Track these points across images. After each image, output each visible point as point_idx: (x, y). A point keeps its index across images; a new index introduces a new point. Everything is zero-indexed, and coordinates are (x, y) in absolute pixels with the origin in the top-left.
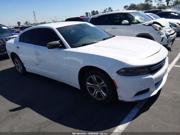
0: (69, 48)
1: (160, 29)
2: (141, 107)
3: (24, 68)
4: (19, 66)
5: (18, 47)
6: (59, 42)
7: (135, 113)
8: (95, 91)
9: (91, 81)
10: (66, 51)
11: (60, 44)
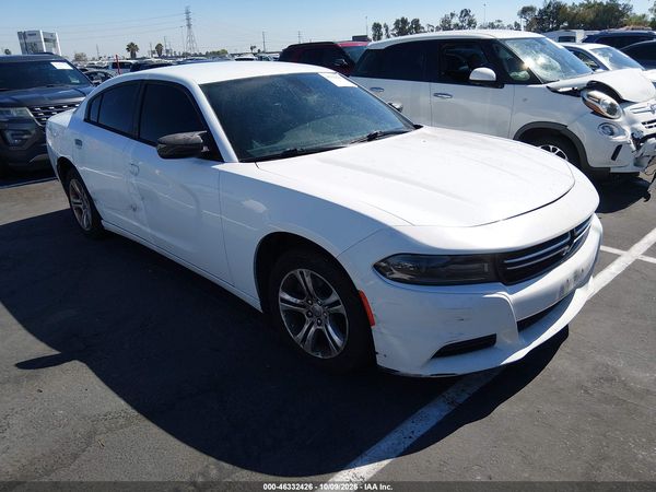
0: (231, 161)
1: (612, 110)
2: (461, 401)
3: (96, 217)
4: (81, 206)
5: (79, 142)
6: (202, 136)
7: (432, 422)
8: (306, 327)
9: (295, 289)
10: (220, 172)
11: (205, 144)
